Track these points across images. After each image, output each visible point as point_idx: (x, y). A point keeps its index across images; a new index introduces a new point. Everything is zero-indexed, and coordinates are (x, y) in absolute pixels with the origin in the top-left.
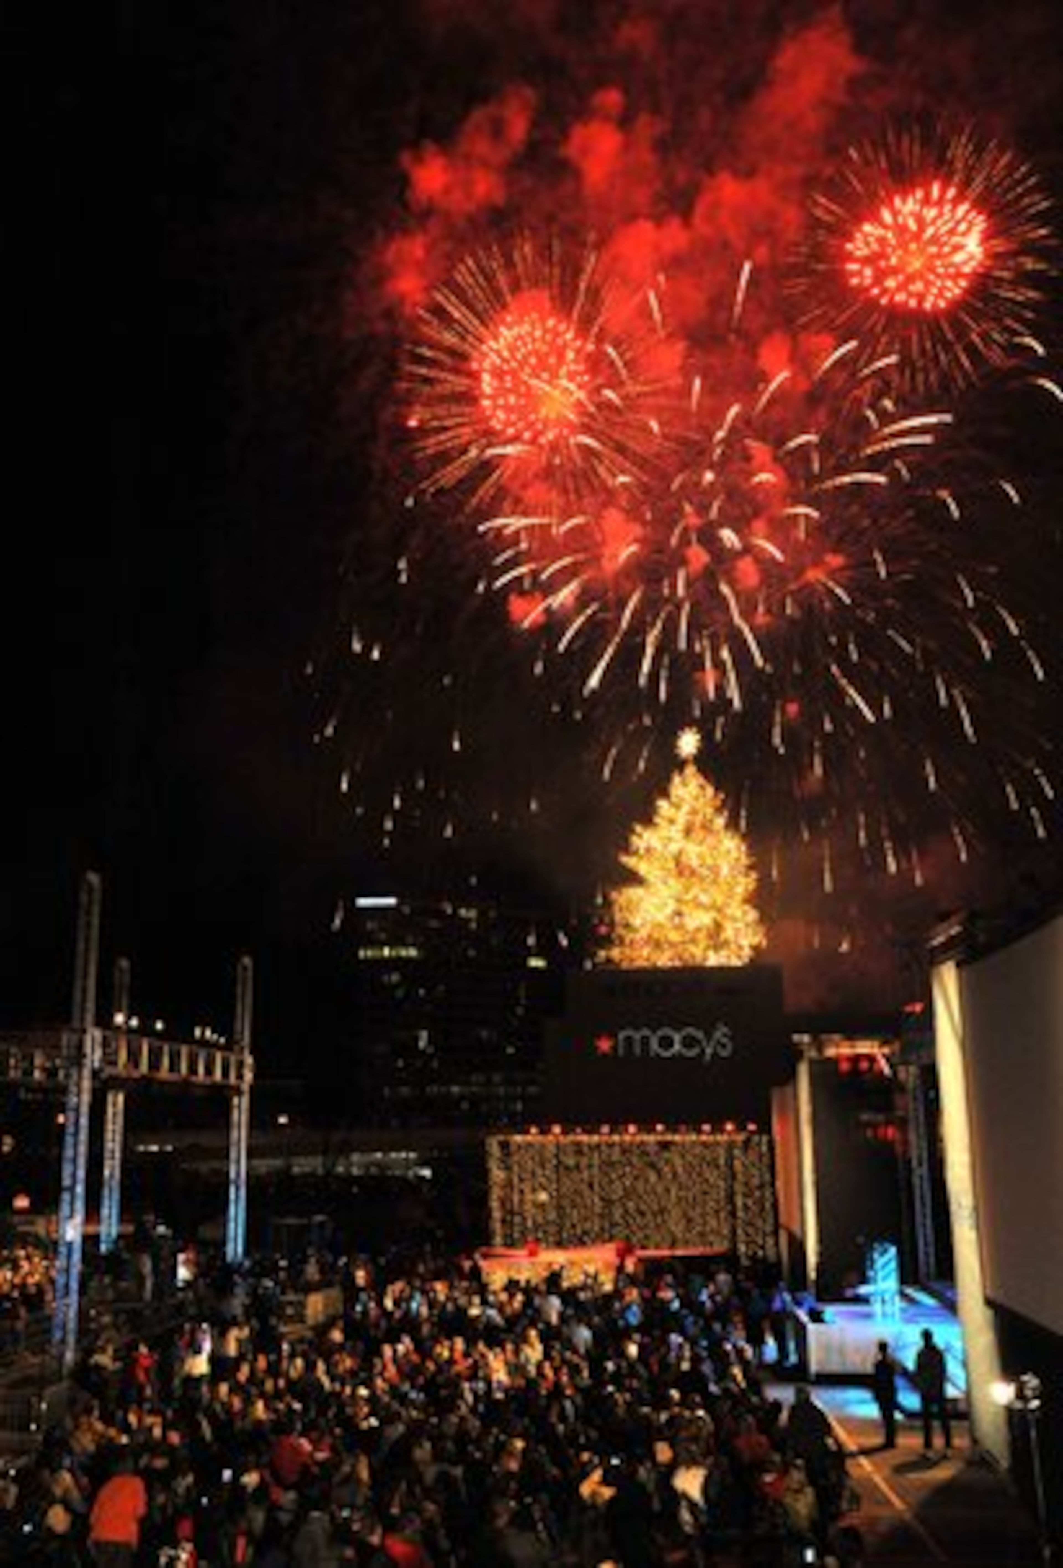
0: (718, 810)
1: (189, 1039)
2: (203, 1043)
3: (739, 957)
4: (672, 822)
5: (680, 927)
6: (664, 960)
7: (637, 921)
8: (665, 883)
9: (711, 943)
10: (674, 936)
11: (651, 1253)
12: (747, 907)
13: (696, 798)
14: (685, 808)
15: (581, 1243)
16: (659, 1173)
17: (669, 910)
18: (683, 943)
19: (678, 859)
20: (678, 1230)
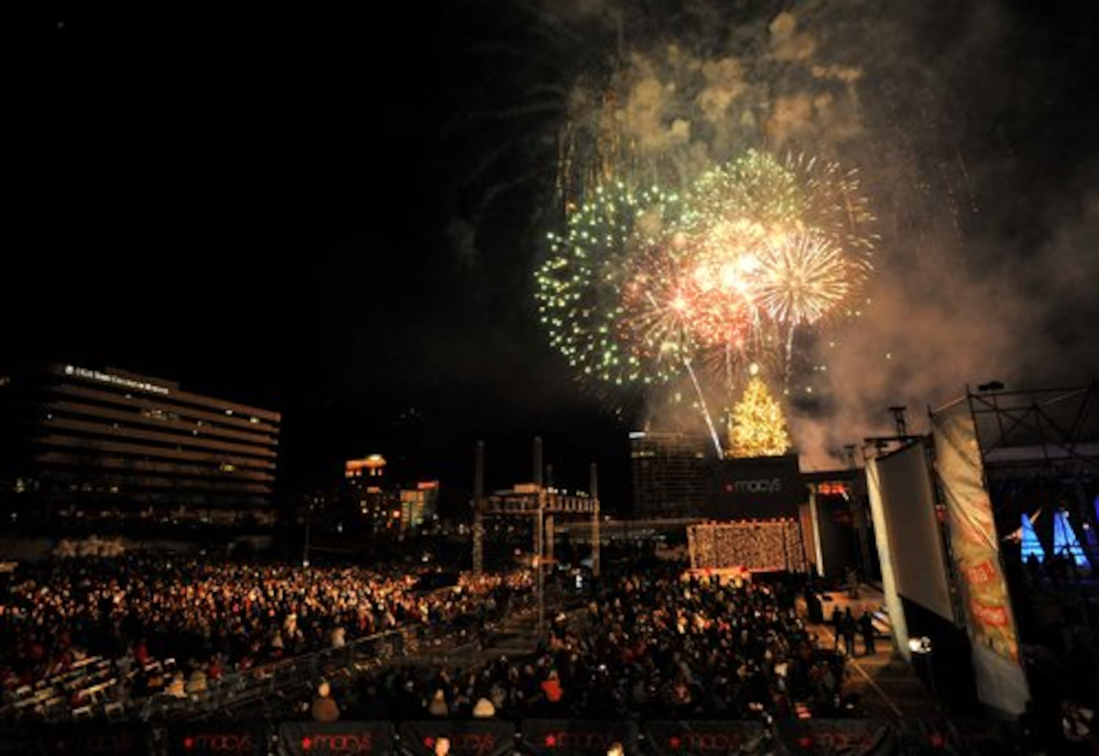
0: (768, 394)
1: (574, 495)
2: (579, 497)
3: (781, 452)
5: (756, 441)
6: (751, 454)
7: (739, 439)
8: (749, 424)
9: (769, 446)
10: (754, 444)
11: (755, 570)
12: (782, 432)
13: (759, 390)
14: (755, 394)
15: (726, 566)
16: (756, 539)
17: (751, 435)
18: (758, 447)
19: (754, 414)
20: (765, 561)
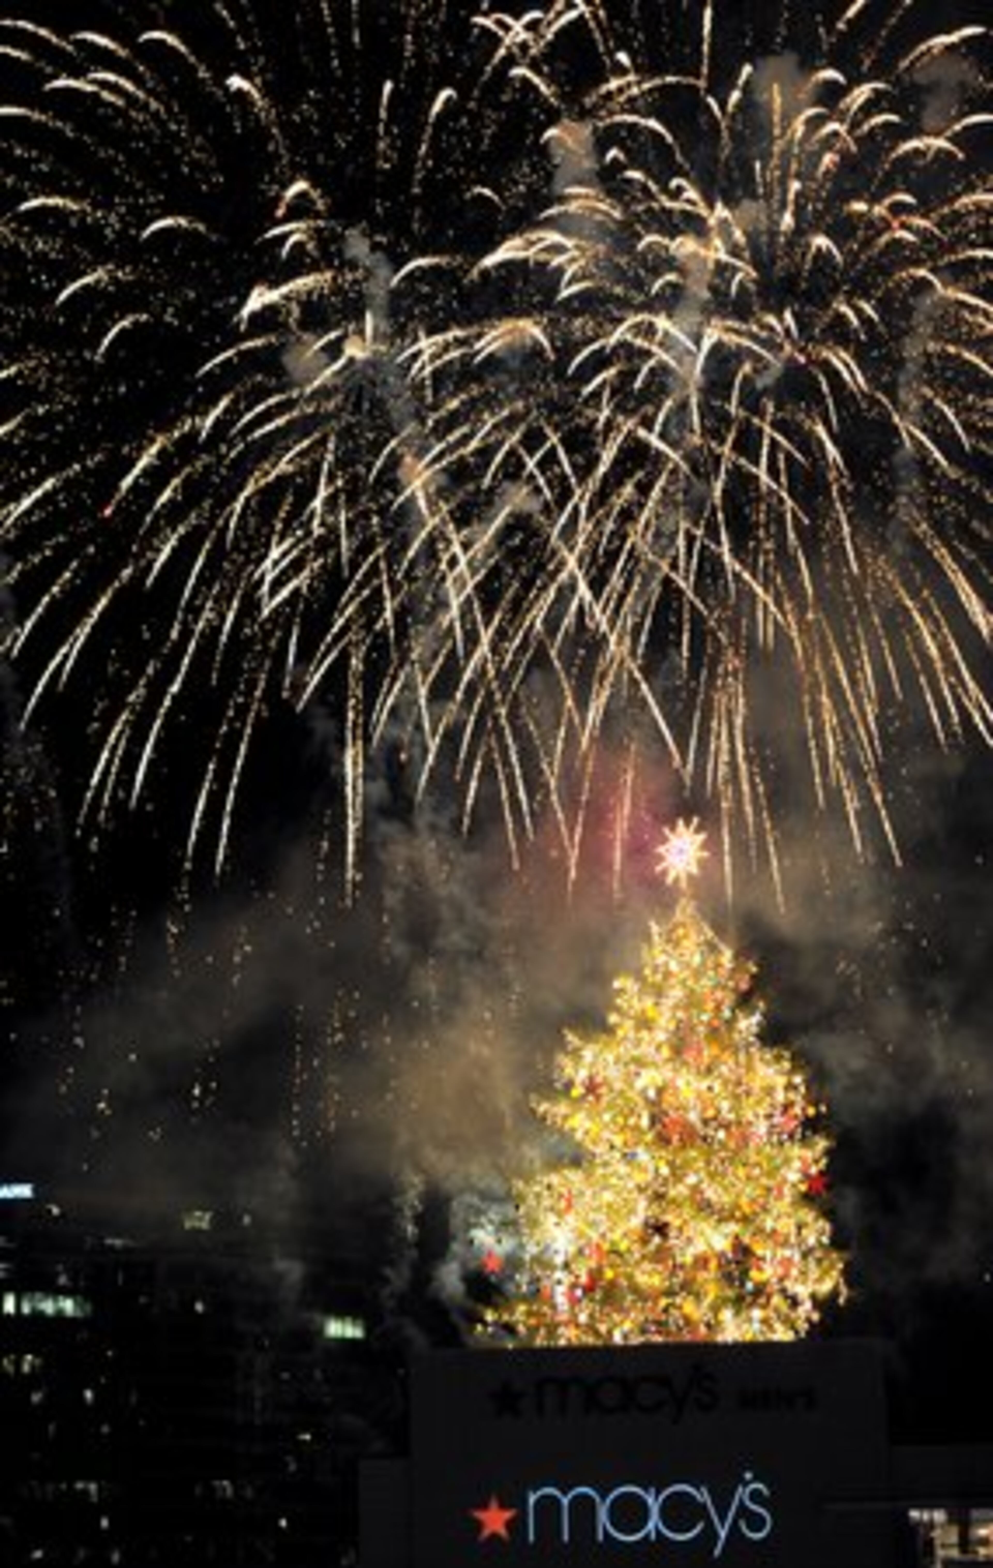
0: (746, 999)
3: (792, 1325)
4: (644, 1023)
5: (662, 1258)
6: (625, 1331)
8: (629, 1158)
9: (730, 1293)
10: (649, 1277)
12: (808, 1215)
13: (698, 974)
14: (676, 993)
17: (636, 1222)
18: (670, 1293)
19: (657, 1107)
